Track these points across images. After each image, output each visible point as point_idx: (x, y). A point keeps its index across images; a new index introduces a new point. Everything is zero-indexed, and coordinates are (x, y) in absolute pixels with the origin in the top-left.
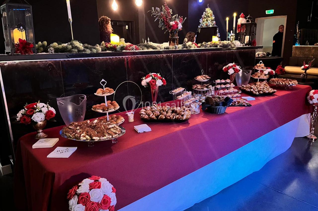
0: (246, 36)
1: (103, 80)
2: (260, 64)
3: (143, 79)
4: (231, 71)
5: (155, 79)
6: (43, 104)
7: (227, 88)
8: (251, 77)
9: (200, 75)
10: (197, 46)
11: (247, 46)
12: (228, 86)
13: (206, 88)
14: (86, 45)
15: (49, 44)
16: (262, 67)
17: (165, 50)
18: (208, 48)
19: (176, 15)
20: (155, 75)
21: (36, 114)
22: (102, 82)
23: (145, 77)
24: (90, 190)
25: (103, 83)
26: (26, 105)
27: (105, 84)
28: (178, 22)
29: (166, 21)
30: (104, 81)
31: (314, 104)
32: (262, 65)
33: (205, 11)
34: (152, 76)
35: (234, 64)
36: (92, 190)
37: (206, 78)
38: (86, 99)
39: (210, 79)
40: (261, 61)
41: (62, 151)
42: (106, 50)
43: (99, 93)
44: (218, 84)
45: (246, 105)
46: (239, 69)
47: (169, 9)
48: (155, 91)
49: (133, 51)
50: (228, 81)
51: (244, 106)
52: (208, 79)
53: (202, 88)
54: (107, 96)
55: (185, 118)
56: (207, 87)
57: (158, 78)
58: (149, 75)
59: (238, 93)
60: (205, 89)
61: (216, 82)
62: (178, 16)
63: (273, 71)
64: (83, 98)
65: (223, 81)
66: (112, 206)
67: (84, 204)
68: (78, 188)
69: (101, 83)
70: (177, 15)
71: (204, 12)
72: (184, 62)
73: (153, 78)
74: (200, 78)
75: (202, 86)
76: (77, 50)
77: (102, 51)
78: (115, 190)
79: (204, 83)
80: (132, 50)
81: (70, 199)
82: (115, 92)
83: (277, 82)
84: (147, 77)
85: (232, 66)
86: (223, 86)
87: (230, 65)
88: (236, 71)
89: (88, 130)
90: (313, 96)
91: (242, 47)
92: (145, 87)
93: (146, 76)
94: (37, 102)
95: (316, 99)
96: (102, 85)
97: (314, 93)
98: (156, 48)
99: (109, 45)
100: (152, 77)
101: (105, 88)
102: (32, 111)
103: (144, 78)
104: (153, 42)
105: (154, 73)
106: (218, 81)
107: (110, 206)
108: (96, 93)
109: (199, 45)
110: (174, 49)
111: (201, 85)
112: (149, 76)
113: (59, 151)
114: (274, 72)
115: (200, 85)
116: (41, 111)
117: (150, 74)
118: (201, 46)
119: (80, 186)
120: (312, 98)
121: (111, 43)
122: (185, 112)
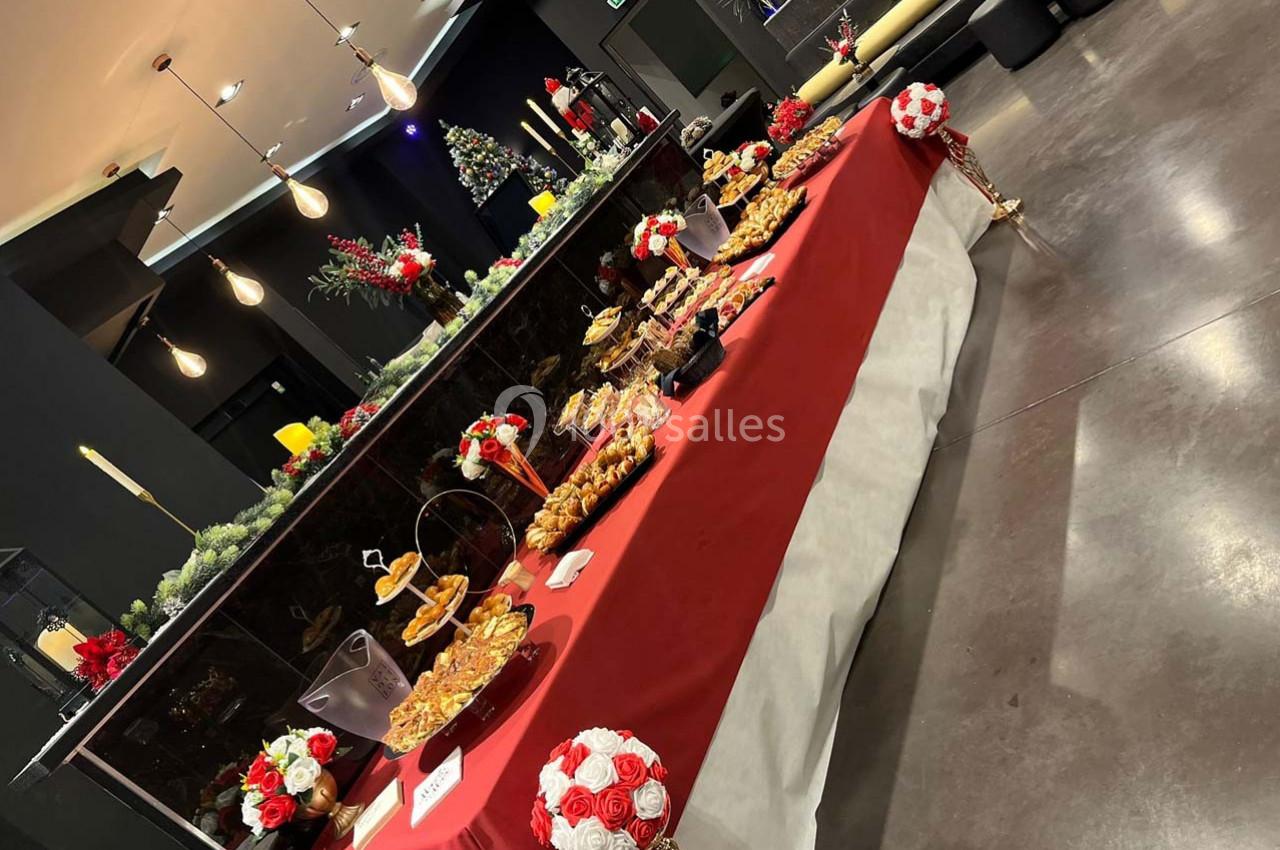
0: (610, 124)
1: (366, 554)
2: (709, 159)
3: (460, 466)
4: (657, 244)
5: (488, 437)
6: (283, 738)
7: (688, 291)
8: (720, 210)
9: (591, 324)
10: (511, 263)
11: (637, 146)
12: (682, 284)
13: (635, 340)
14: (244, 515)
15: (149, 602)
16: (723, 163)
17: (444, 346)
18: (544, 244)
19: (386, 243)
20: (477, 426)
21: (288, 773)
22: (369, 558)
23: (459, 454)
24: (573, 777)
25: (373, 559)
26: (242, 778)
27: (381, 558)
28: (408, 251)
29: (377, 278)
30: (371, 555)
31: (927, 131)
32: (718, 155)
33: (451, 147)
34: (472, 437)
35: (647, 218)
36: (576, 773)
37: (610, 317)
38: (371, 636)
39: (621, 310)
40: (706, 151)
41: (435, 786)
42: (300, 485)
43: (386, 591)
44: (655, 302)
45: (761, 289)
46: (671, 219)
47: (354, 242)
48: (519, 464)
49: (367, 424)
50: (671, 272)
51: (758, 295)
52: (616, 315)
53: (626, 350)
54: (412, 582)
55: (642, 451)
56: (634, 336)
57: (491, 426)
58: (462, 442)
59: (718, 280)
60: (635, 344)
61: (645, 304)
62: (395, 238)
63: (759, 144)
64: (362, 641)
65: (660, 285)
66: (653, 765)
67: (588, 812)
68: (545, 802)
69: (368, 563)
70: (388, 237)
71: (451, 151)
72: (521, 331)
73: (481, 441)
74: (596, 331)
75: (620, 347)
76: (234, 546)
77: (294, 494)
78: (626, 732)
79: (617, 332)
80: (362, 424)
81: (547, 836)
82: (420, 554)
83: (791, 164)
84: (464, 451)
85: (646, 230)
86: (671, 297)
87: (640, 229)
88: (667, 230)
89: (446, 686)
90: (907, 116)
91: (627, 158)
92: (483, 477)
93: (460, 450)
94: (263, 749)
95: (920, 115)
96: (374, 566)
97: (903, 107)
98: (416, 367)
99: (298, 462)
100: (478, 438)
101: (388, 567)
102: (272, 779)
103: (459, 461)
104: (395, 357)
105: (471, 424)
106: (649, 296)
107: (648, 770)
108: (380, 598)
109: (516, 255)
110: (464, 325)
111: (616, 344)
112: (469, 444)
113: (427, 792)
114: (765, 144)
115: (614, 347)
116: (293, 758)
117: (464, 436)
118: (523, 255)
119: (544, 794)
120: (909, 122)
121: (296, 453)
122: (632, 440)
